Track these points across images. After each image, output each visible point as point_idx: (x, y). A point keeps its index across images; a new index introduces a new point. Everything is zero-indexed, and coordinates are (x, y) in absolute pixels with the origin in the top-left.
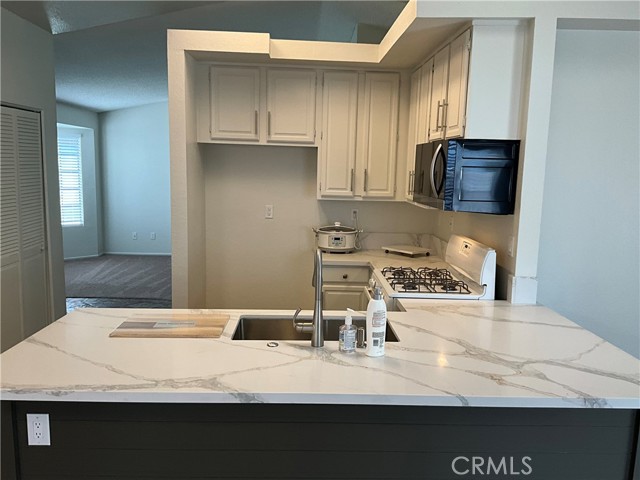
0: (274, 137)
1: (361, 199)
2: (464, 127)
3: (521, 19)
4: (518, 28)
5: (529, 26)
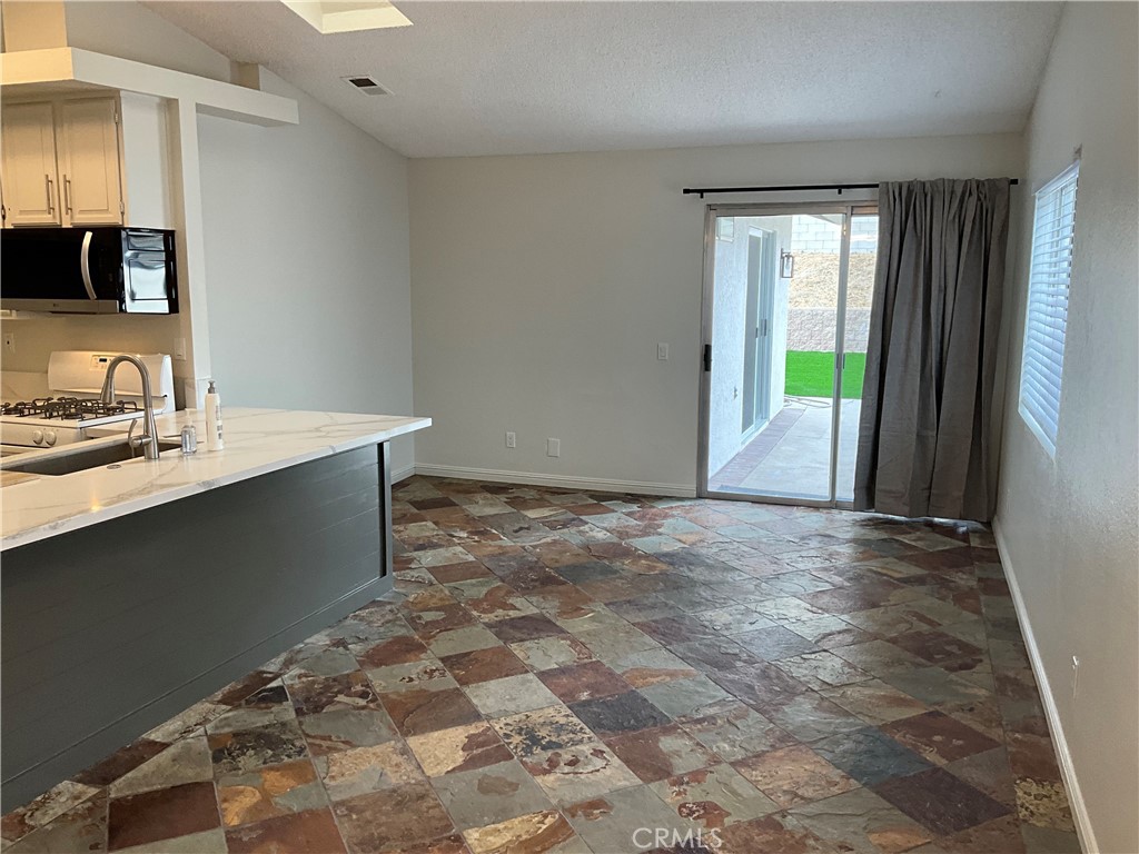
2: (123, 214)
3: (162, 98)
4: (159, 105)
5: (169, 106)
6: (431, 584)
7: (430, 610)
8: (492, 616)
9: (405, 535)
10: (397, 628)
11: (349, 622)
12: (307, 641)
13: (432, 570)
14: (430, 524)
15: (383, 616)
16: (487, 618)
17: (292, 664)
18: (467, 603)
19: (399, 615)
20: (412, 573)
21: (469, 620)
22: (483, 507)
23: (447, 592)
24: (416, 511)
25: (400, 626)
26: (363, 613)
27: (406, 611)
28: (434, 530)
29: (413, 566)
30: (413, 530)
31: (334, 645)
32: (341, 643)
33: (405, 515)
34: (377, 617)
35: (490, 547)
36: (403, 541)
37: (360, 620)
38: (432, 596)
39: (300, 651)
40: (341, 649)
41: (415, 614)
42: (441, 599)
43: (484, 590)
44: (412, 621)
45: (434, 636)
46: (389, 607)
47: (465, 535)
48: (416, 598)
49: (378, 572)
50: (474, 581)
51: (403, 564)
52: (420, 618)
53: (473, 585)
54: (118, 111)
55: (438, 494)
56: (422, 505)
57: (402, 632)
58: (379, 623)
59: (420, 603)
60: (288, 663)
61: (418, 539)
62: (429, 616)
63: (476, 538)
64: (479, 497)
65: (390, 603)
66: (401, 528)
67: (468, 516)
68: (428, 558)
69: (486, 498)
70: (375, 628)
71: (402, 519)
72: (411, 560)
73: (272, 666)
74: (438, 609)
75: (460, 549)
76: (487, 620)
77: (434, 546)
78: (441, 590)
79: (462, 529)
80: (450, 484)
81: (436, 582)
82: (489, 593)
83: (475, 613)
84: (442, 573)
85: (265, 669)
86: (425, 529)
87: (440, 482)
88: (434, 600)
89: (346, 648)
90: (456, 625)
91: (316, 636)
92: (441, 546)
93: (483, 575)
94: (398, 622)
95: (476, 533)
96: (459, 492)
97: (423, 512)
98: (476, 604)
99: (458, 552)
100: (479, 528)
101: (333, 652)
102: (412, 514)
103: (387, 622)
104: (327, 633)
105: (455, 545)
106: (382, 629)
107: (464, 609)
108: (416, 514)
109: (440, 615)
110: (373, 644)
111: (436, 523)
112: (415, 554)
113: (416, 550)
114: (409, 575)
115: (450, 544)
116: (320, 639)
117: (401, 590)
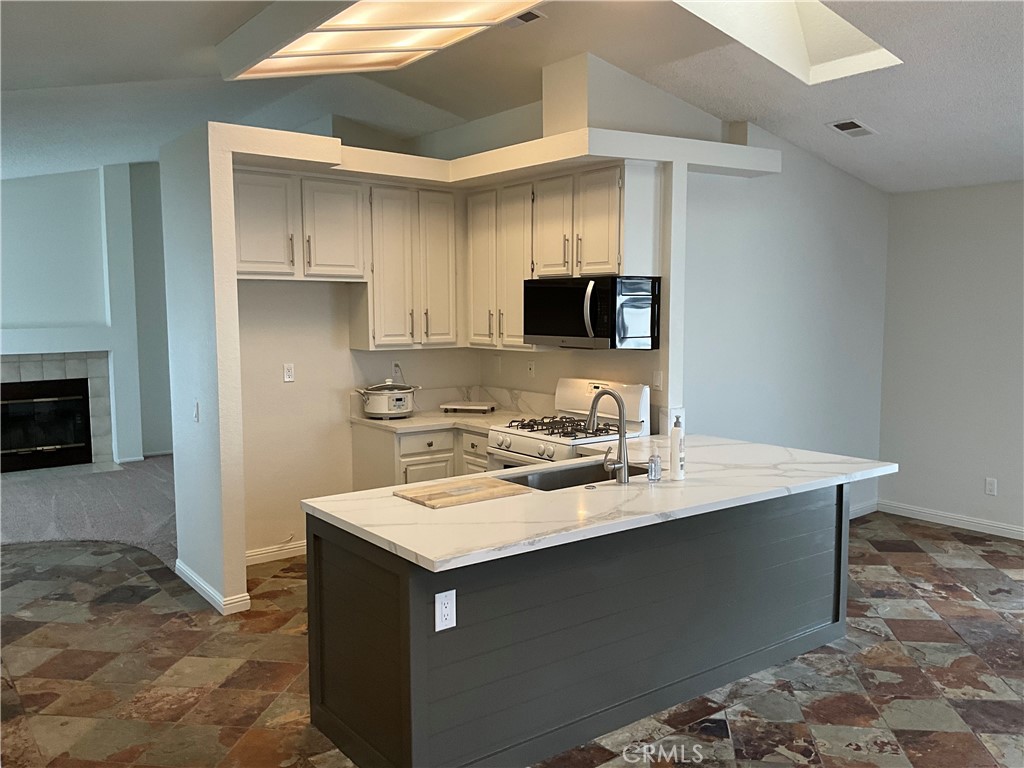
0: (314, 270)
1: (420, 347)
2: (619, 264)
3: (659, 162)
4: (656, 169)
5: (665, 168)
6: (888, 639)
7: (884, 669)
8: (958, 692)
9: (862, 577)
10: (846, 683)
11: (796, 664)
12: (754, 676)
13: (889, 622)
14: (890, 569)
15: (833, 665)
16: (953, 693)
17: (736, 698)
18: (928, 670)
19: (850, 668)
20: (868, 622)
21: (929, 692)
22: (952, 558)
23: (906, 652)
24: (876, 552)
25: (850, 680)
26: (812, 657)
27: (859, 664)
28: (894, 576)
29: (868, 614)
30: (871, 574)
31: (779, 687)
32: (786, 686)
33: (864, 555)
34: (827, 665)
35: (959, 606)
36: (859, 583)
37: (808, 664)
38: (888, 653)
39: (745, 685)
40: (786, 693)
41: (867, 671)
42: (899, 659)
43: (950, 659)
44: (865, 678)
45: (887, 702)
46: (839, 656)
47: (931, 588)
48: (870, 652)
49: (830, 617)
50: (938, 645)
51: (859, 610)
52: (872, 676)
53: (936, 649)
54: (622, 177)
55: (902, 536)
56: (884, 546)
57: (851, 688)
58: (828, 673)
59: (874, 658)
60: (733, 696)
61: (877, 583)
62: (883, 677)
63: (944, 594)
64: (949, 546)
65: (841, 652)
66: (859, 569)
67: (935, 565)
68: (887, 608)
69: (956, 548)
70: (824, 679)
71: (859, 559)
72: (867, 607)
73: (717, 696)
74: (893, 670)
75: (922, 603)
76: (951, 696)
77: (893, 595)
78: (899, 649)
79: (927, 581)
80: (917, 526)
81: (893, 637)
82: (957, 663)
83: (938, 684)
84: (902, 628)
85: (710, 696)
86: (883, 573)
87: (905, 523)
88: (891, 658)
89: (791, 692)
90: (914, 693)
91: (762, 673)
92: (902, 596)
93: (950, 639)
94: (848, 676)
95: (946, 588)
96: (925, 536)
97: (883, 554)
98: (940, 673)
99: (921, 605)
100: (949, 583)
101: (778, 694)
102: (871, 555)
103: (838, 673)
104: (773, 671)
105: (918, 597)
106: (830, 681)
107: (923, 676)
108: (877, 555)
109: (896, 678)
110: (821, 695)
111: (897, 569)
112: (873, 601)
113: (873, 596)
114: (864, 623)
115: (912, 596)
116: (766, 677)
117: (854, 640)
